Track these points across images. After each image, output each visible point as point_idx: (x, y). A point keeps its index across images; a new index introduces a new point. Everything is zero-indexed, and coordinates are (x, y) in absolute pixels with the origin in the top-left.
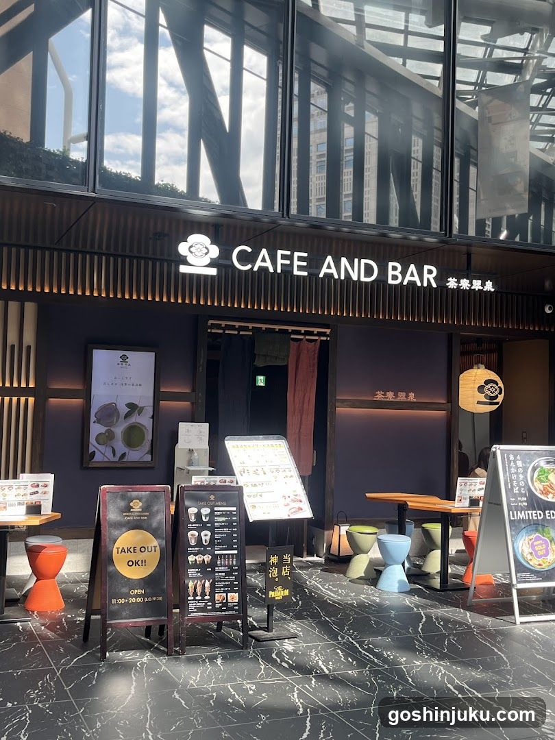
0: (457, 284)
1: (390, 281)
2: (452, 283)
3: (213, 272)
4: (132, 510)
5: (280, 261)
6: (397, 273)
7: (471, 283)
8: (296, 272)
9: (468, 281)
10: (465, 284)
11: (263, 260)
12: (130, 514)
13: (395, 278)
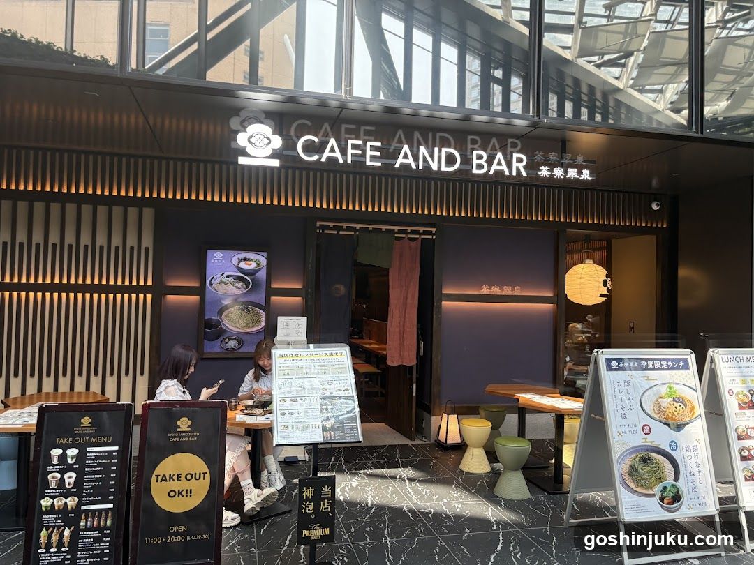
0: (549, 173)
1: (475, 171)
2: (544, 172)
3: (276, 163)
4: (178, 430)
5: (350, 151)
6: (482, 162)
7: (566, 172)
8: (369, 163)
9: (562, 170)
10: (559, 172)
11: (332, 151)
12: (177, 435)
13: (480, 167)
